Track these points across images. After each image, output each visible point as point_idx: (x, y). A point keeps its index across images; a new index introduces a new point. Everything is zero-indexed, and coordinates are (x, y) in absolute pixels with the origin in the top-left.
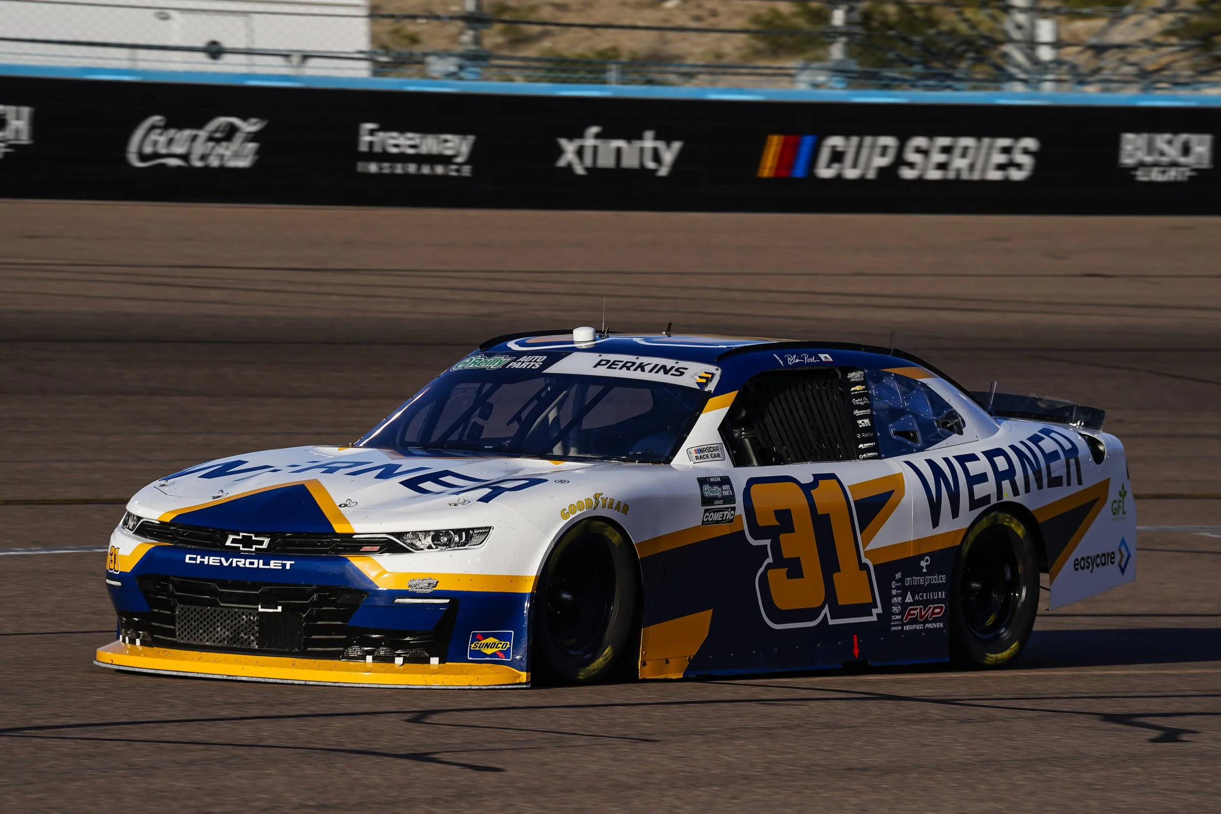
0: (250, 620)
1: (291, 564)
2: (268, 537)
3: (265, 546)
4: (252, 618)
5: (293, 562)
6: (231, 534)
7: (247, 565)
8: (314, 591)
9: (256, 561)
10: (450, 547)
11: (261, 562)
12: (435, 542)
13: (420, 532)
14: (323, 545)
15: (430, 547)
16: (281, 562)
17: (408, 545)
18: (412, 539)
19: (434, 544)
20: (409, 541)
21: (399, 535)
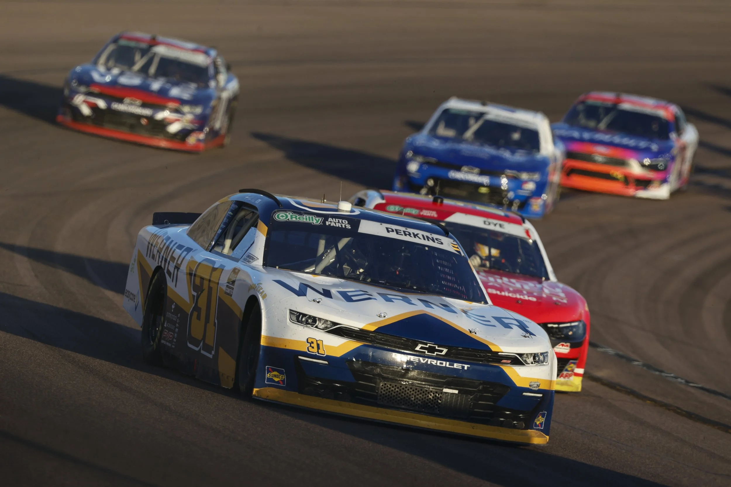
0: (436, 396)
1: (468, 367)
2: (446, 349)
3: (443, 353)
4: (437, 395)
5: (469, 366)
6: (420, 344)
7: (438, 364)
8: (480, 384)
9: (444, 363)
10: (539, 363)
11: (448, 363)
12: (534, 360)
13: (529, 354)
14: (481, 357)
15: (532, 363)
16: (461, 365)
17: (523, 361)
18: (526, 358)
19: (534, 361)
20: (524, 359)
21: (521, 355)
